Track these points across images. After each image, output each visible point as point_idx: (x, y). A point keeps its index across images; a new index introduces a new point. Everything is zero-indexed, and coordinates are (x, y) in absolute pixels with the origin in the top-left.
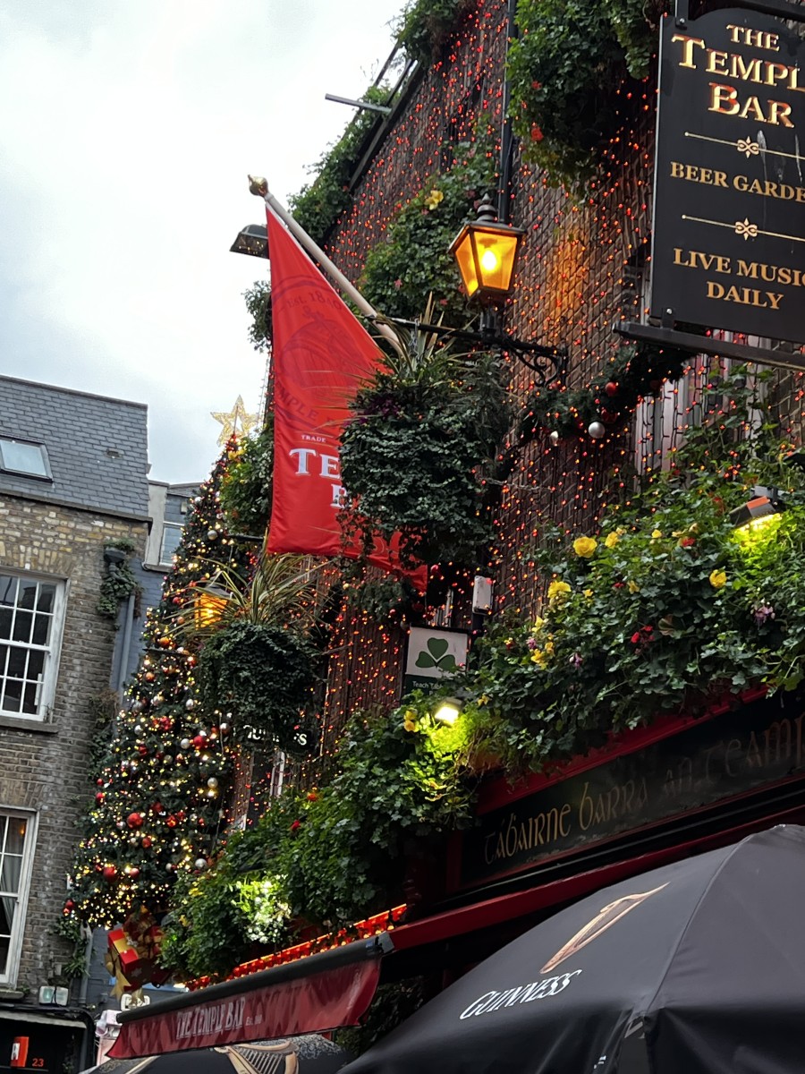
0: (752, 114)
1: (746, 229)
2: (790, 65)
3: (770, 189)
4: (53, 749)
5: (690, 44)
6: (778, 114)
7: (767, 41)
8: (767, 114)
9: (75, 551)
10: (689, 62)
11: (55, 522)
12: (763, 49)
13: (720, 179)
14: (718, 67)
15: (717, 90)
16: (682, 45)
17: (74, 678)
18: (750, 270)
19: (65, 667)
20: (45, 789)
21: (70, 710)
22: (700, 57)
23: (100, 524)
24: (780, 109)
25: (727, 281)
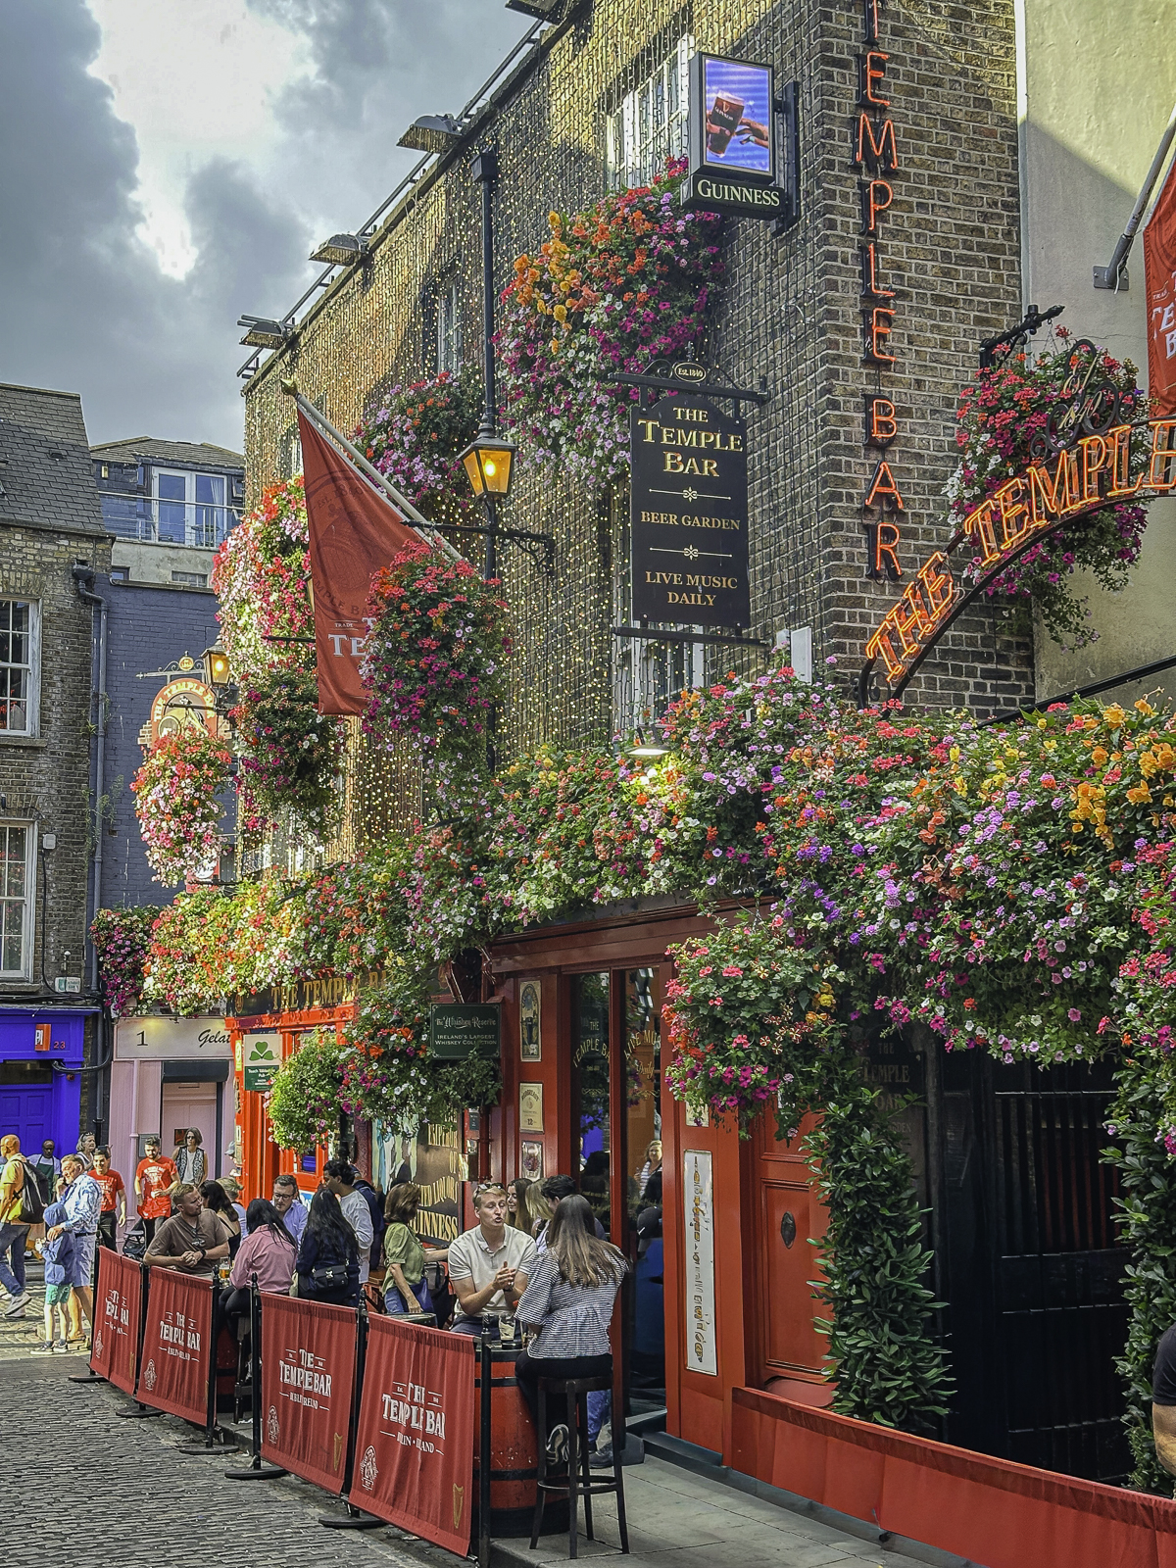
0: (692, 470)
1: (691, 552)
2: (714, 432)
3: (706, 522)
4: (44, 762)
5: (650, 424)
6: (710, 468)
7: (699, 415)
8: (701, 470)
9: (43, 572)
10: (649, 439)
11: (22, 544)
12: (697, 422)
13: (673, 520)
14: (669, 439)
15: (669, 455)
16: (644, 426)
17: (55, 693)
18: (693, 580)
19: (46, 684)
20: (40, 800)
21: (55, 725)
22: (657, 433)
23: (66, 543)
24: (710, 465)
25: (680, 590)
